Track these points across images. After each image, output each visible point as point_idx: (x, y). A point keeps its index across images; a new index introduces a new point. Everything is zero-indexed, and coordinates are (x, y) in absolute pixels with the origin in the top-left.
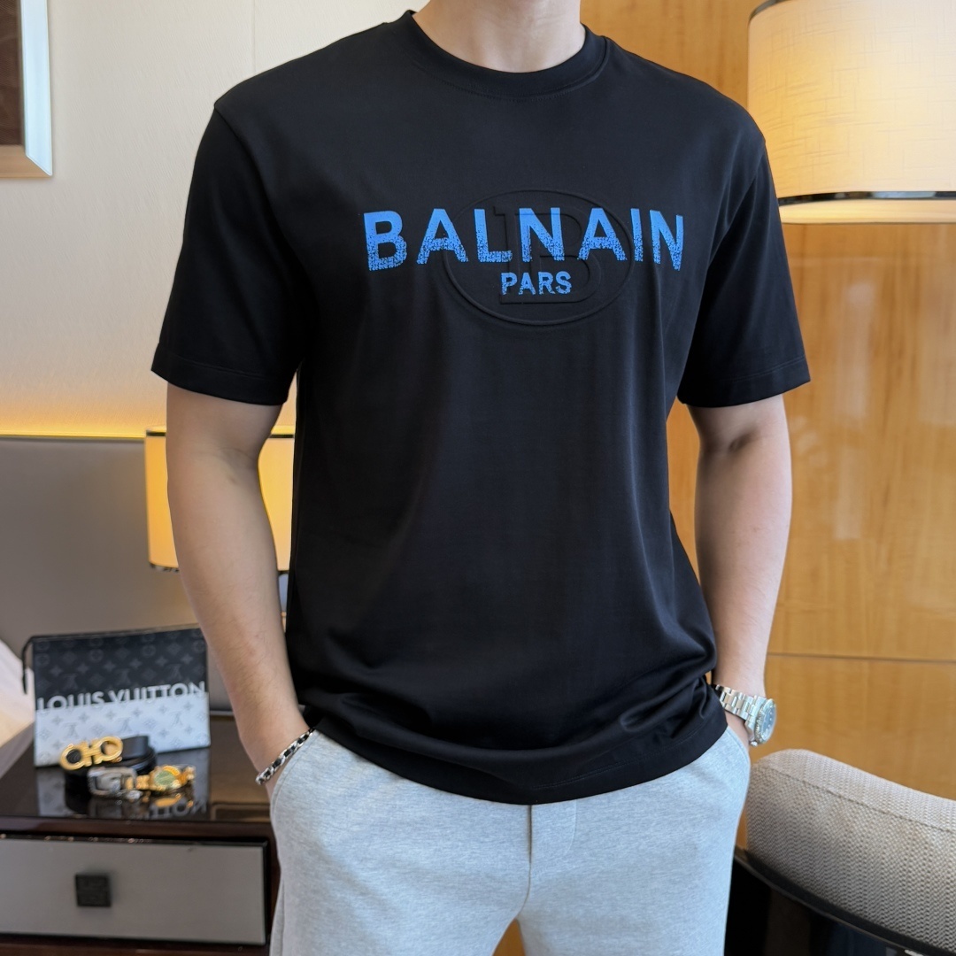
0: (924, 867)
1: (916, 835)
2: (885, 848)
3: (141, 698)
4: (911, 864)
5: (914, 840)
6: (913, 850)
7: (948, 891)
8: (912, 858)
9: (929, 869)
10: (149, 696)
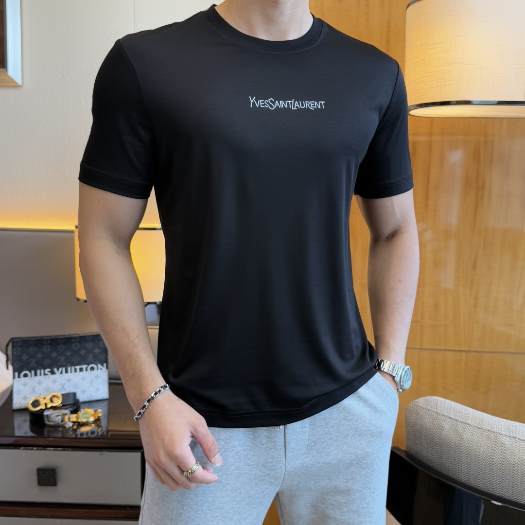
0: (501, 456)
1: (497, 439)
2: (481, 447)
3: (71, 372)
4: (494, 455)
5: (496, 442)
6: (495, 448)
7: (514, 469)
8: (495, 452)
9: (504, 457)
10: (76, 371)
